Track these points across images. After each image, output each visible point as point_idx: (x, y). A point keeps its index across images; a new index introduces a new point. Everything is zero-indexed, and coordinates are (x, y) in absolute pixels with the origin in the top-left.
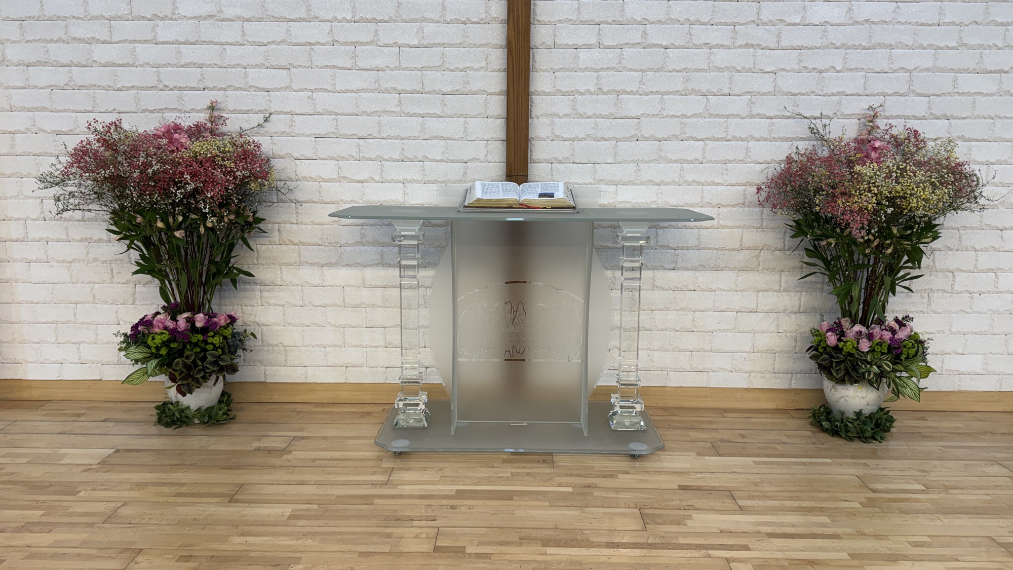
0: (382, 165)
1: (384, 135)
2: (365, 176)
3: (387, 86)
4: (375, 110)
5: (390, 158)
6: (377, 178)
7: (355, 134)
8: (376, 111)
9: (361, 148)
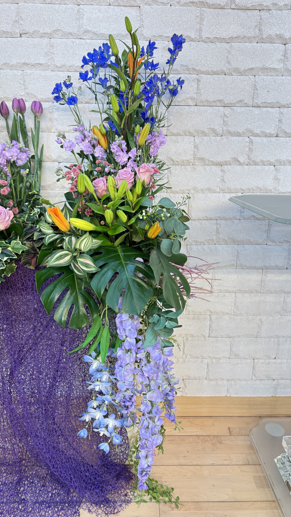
0: (251, 142)
1: (259, 101)
2: (227, 157)
3: (270, 32)
4: (251, 67)
5: (262, 132)
6: (242, 159)
7: (220, 101)
8: (252, 69)
9: (225, 119)
